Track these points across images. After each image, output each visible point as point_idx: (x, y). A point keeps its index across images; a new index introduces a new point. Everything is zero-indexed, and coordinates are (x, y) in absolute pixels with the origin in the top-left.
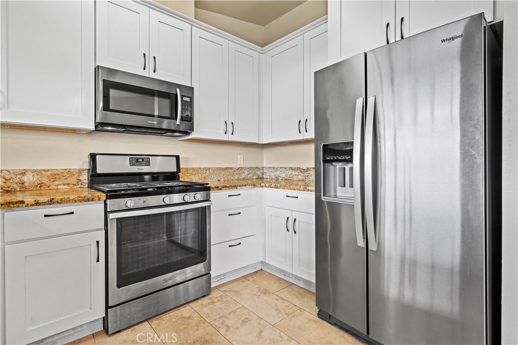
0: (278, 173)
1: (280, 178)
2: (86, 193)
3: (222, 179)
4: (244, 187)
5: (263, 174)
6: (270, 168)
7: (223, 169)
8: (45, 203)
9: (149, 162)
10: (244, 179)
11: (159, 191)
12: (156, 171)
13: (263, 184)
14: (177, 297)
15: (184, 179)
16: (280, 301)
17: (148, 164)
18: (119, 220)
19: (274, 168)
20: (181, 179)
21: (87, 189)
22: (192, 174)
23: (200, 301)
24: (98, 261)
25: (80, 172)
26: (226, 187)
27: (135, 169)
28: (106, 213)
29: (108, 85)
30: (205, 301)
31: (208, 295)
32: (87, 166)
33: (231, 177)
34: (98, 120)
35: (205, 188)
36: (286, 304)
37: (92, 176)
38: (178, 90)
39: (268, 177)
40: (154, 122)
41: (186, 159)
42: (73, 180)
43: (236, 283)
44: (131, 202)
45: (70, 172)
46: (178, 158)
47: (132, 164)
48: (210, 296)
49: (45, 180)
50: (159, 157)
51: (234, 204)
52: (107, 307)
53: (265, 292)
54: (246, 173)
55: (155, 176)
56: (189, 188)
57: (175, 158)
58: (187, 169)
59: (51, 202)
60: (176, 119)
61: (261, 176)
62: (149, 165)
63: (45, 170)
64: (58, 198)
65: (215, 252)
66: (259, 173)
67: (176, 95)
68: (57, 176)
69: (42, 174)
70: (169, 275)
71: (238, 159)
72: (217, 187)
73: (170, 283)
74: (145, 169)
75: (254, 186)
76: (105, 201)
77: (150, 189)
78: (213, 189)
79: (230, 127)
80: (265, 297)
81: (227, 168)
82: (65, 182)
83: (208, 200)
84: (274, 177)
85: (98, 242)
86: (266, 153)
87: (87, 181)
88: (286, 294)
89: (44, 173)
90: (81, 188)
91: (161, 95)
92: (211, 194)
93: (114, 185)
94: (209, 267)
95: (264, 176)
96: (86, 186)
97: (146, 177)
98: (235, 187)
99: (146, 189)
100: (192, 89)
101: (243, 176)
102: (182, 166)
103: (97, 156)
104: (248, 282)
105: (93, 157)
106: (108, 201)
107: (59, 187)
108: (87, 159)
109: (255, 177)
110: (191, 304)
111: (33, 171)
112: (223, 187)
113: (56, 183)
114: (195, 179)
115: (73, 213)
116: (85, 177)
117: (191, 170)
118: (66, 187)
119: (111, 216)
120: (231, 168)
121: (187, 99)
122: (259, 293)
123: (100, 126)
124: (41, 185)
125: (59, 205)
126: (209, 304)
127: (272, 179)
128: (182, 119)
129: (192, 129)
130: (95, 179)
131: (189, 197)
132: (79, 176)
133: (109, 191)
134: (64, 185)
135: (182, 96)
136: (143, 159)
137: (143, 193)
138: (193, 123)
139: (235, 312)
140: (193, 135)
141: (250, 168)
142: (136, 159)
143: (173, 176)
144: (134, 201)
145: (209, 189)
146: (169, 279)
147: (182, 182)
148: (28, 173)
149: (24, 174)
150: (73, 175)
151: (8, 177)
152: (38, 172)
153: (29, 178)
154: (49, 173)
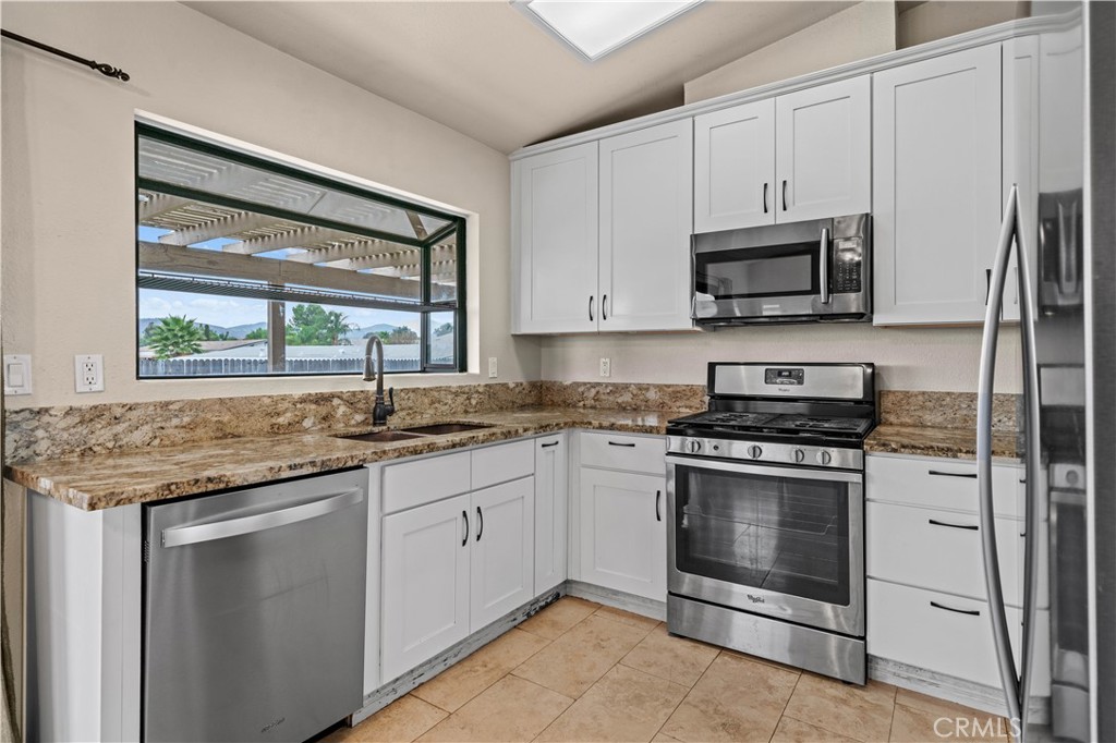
9: (801, 376)
17: (800, 380)
25: (701, 390)
27: (774, 390)
31: (869, 688)
32: (706, 382)
37: (711, 397)
47: (769, 381)
49: (667, 399)
52: (671, 592)
62: (803, 383)
63: (666, 386)
68: (679, 395)
69: (664, 391)
70: (759, 592)
74: (793, 390)
82: (688, 403)
85: (659, 492)
89: (665, 389)
103: (717, 367)
105: (712, 367)
107: (681, 410)
108: (706, 371)
111: (656, 386)
113: (678, 404)
115: (633, 445)
117: (920, 398)
118: (688, 410)
124: (663, 404)
129: (873, 310)
130: (714, 402)
134: (686, 407)
136: (790, 371)
142: (778, 372)
148: (652, 388)
149: (647, 389)
150: (695, 394)
151: (635, 392)
152: (660, 388)
153: (652, 395)
154: (671, 389)
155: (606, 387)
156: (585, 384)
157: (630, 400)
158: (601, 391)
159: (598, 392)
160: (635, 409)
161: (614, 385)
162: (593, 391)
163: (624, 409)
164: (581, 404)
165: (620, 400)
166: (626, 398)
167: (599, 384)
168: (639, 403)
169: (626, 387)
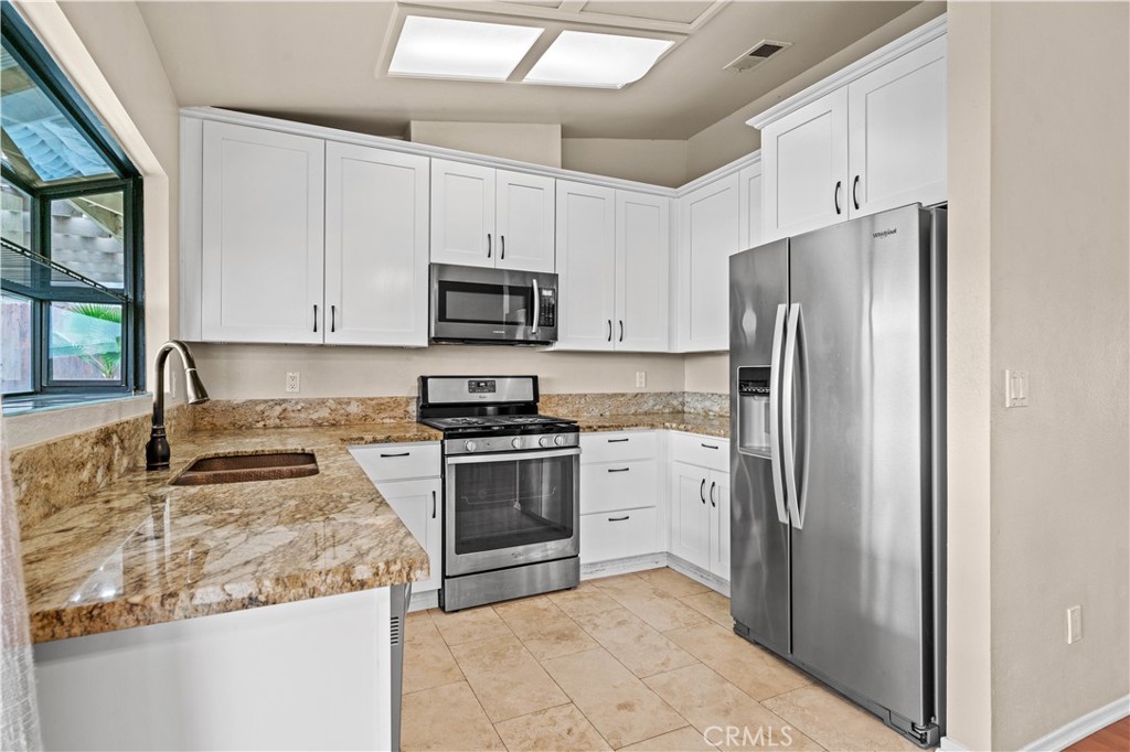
0: (707, 404)
1: (711, 413)
2: (414, 430)
3: (608, 413)
4: (634, 428)
5: (683, 404)
6: (695, 393)
7: (608, 395)
8: (382, 441)
9: (494, 386)
10: (646, 413)
11: (509, 431)
12: (504, 399)
13: (667, 424)
14: (531, 581)
15: (545, 411)
16: (683, 608)
17: (493, 389)
18: (458, 466)
19: (702, 395)
20: (540, 413)
21: (415, 425)
22: (558, 404)
23: (562, 595)
24: (434, 516)
25: (408, 401)
26: (604, 427)
27: (476, 398)
28: (443, 456)
29: (445, 287)
30: (570, 595)
31: (575, 588)
32: (415, 393)
33: (623, 410)
34: (433, 335)
35: (573, 428)
36: (690, 612)
37: (422, 407)
38: (535, 281)
39: (692, 411)
40: (501, 332)
41: (547, 380)
42: (400, 412)
43: (621, 580)
44: (471, 444)
45: (396, 402)
46: (535, 379)
47: (472, 390)
48: (579, 591)
49: (370, 412)
50: (509, 379)
51: (617, 455)
52: (444, 577)
53: (663, 596)
54: (651, 403)
55: (504, 409)
56: (551, 427)
57: (531, 380)
58: (550, 397)
59: (388, 440)
60: (532, 325)
61: (680, 408)
62: (494, 391)
63: (369, 399)
64: (395, 435)
65: (586, 524)
66: (675, 403)
67: (532, 288)
68: (382, 407)
69: (366, 404)
70: (520, 548)
71: (638, 380)
72: (590, 427)
73: (521, 560)
74: (488, 397)
75: (653, 426)
76: (442, 442)
77: (496, 428)
78: (584, 429)
79: (616, 328)
80: (659, 601)
81: (615, 395)
82: (392, 414)
83: (576, 447)
84: (701, 411)
85: (434, 493)
86: (689, 367)
87: (415, 414)
88: (697, 602)
89: (369, 402)
90: (409, 422)
91: (513, 291)
92: (581, 438)
93: (449, 420)
94: (577, 546)
95: (686, 409)
96: (415, 420)
97: (490, 409)
98: (619, 427)
99: (489, 427)
100: (555, 276)
101: (646, 407)
102: (542, 391)
103: (429, 380)
104: (639, 580)
105: (424, 380)
106: (446, 441)
107: (385, 421)
108: (416, 383)
109: (667, 411)
110: (549, 596)
111: (358, 400)
112: (599, 427)
113: (382, 415)
114: (563, 413)
115: (408, 454)
116: (413, 408)
119: (450, 461)
120: (623, 395)
121: (549, 293)
122: (654, 596)
123: (435, 341)
124: (366, 417)
125: (395, 444)
126: (575, 599)
127: (699, 414)
128: (539, 325)
129: (556, 339)
130: (427, 411)
131: (547, 440)
132: (407, 406)
133: (447, 429)
134: (390, 418)
135: (540, 290)
136: (486, 382)
137: (487, 432)
138: (556, 329)
139: (609, 612)
140: (556, 346)
141: (658, 395)
142: (478, 384)
143: (529, 408)
144: (476, 442)
145: (577, 429)
146: (520, 554)
147: (541, 417)
148: (353, 402)
149: (348, 403)
150: (399, 405)
151: (333, 407)
152: (362, 401)
153: (354, 409)
154: (374, 402)
155: (297, 403)
156: (266, 401)
157: (327, 415)
158: (289, 408)
159: (285, 410)
160: (333, 425)
161: (305, 401)
162: (278, 409)
163: (320, 425)
164: (261, 424)
165: (314, 417)
166: (324, 413)
167: (284, 401)
168: (337, 418)
169: (323, 402)
